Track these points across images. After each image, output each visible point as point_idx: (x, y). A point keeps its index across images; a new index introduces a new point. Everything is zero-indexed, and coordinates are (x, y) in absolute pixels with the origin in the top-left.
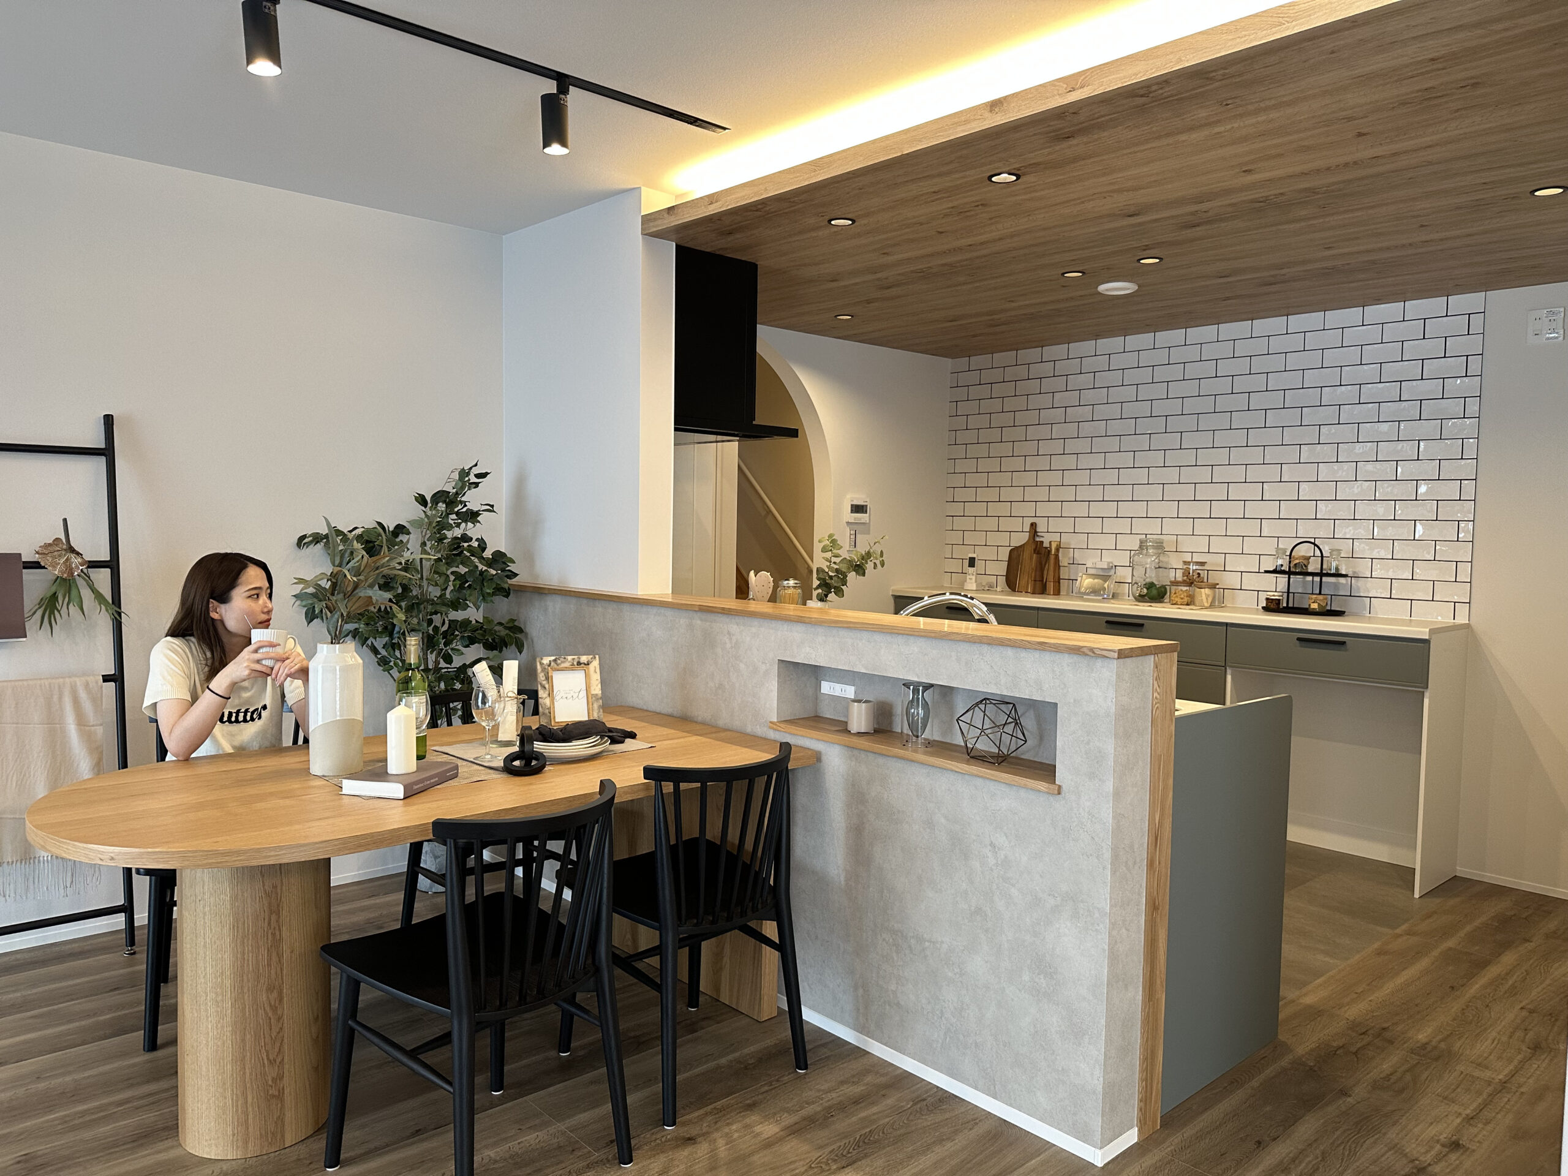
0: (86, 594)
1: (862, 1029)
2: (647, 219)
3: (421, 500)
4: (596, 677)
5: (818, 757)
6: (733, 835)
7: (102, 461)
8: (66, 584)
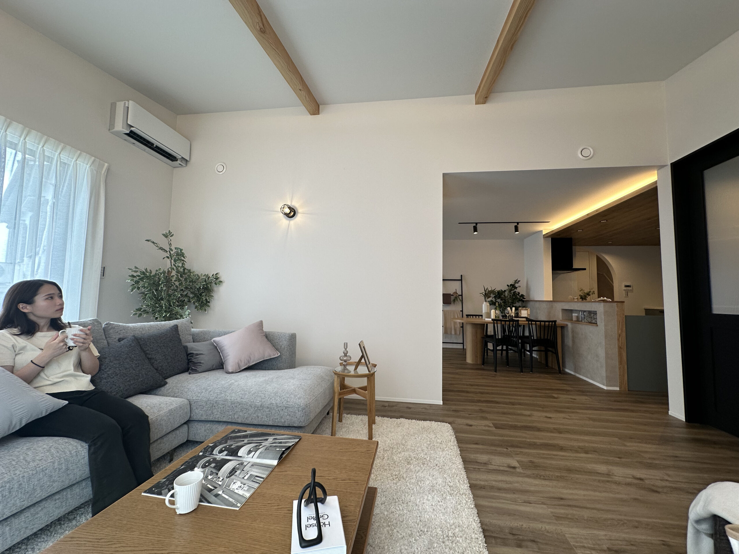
0: (459, 299)
1: (575, 372)
2: (544, 235)
3: (508, 286)
4: (529, 311)
5: (567, 325)
6: (549, 338)
7: (461, 281)
8: (456, 298)
